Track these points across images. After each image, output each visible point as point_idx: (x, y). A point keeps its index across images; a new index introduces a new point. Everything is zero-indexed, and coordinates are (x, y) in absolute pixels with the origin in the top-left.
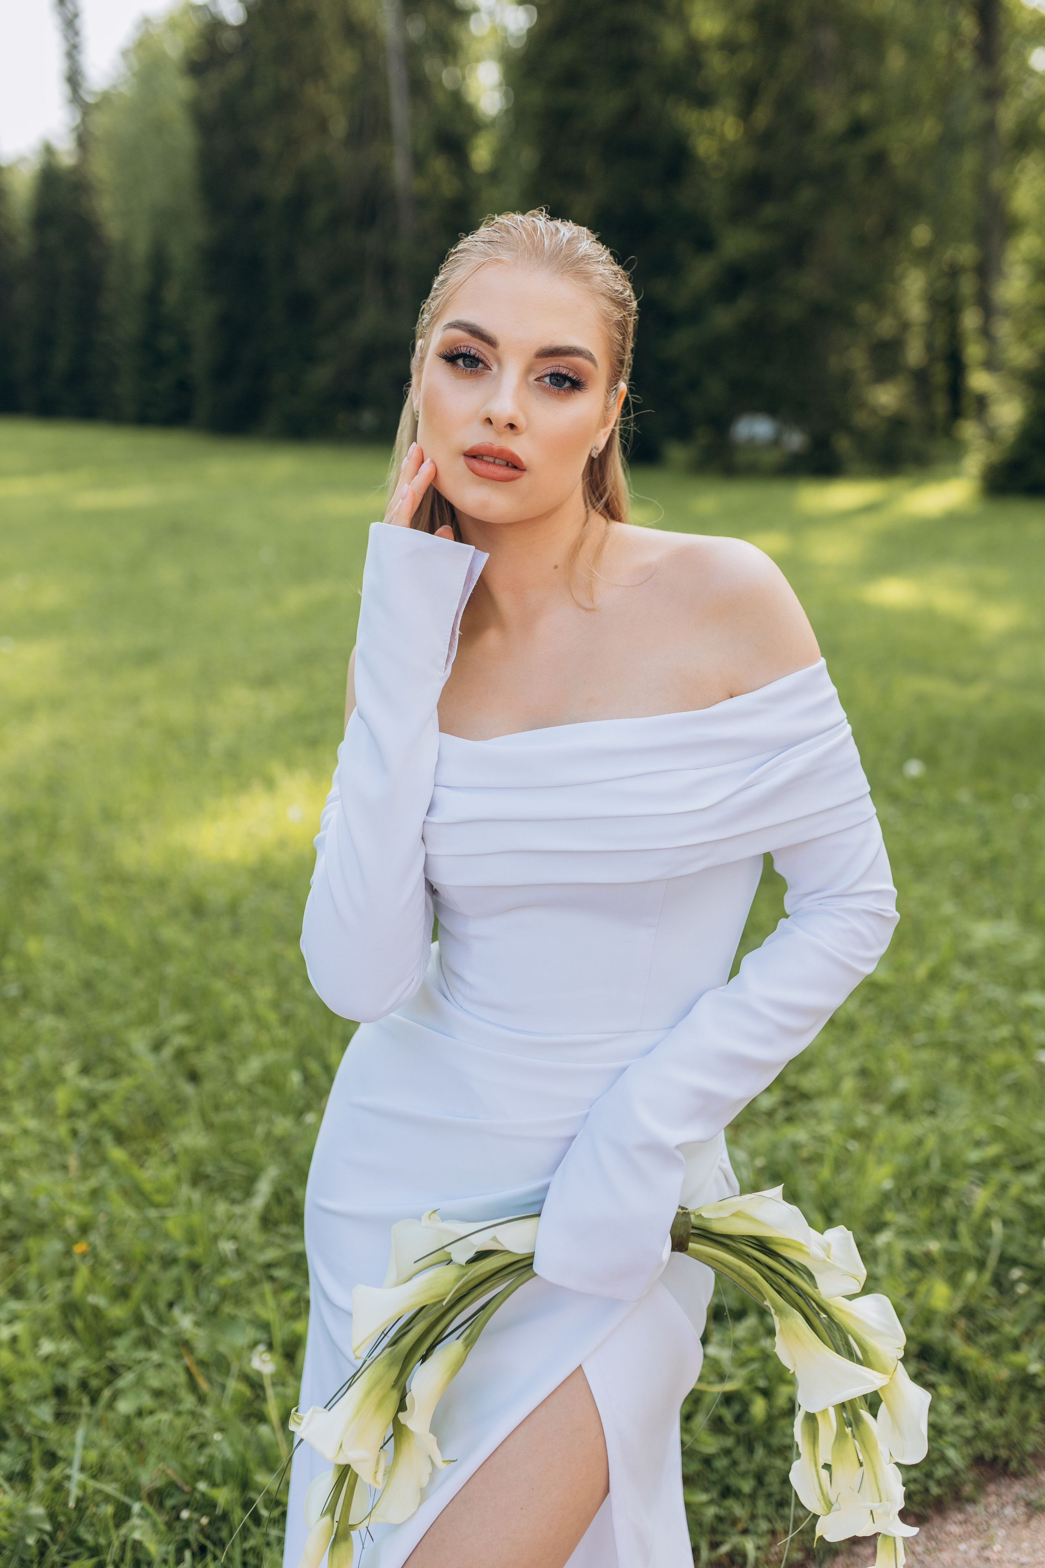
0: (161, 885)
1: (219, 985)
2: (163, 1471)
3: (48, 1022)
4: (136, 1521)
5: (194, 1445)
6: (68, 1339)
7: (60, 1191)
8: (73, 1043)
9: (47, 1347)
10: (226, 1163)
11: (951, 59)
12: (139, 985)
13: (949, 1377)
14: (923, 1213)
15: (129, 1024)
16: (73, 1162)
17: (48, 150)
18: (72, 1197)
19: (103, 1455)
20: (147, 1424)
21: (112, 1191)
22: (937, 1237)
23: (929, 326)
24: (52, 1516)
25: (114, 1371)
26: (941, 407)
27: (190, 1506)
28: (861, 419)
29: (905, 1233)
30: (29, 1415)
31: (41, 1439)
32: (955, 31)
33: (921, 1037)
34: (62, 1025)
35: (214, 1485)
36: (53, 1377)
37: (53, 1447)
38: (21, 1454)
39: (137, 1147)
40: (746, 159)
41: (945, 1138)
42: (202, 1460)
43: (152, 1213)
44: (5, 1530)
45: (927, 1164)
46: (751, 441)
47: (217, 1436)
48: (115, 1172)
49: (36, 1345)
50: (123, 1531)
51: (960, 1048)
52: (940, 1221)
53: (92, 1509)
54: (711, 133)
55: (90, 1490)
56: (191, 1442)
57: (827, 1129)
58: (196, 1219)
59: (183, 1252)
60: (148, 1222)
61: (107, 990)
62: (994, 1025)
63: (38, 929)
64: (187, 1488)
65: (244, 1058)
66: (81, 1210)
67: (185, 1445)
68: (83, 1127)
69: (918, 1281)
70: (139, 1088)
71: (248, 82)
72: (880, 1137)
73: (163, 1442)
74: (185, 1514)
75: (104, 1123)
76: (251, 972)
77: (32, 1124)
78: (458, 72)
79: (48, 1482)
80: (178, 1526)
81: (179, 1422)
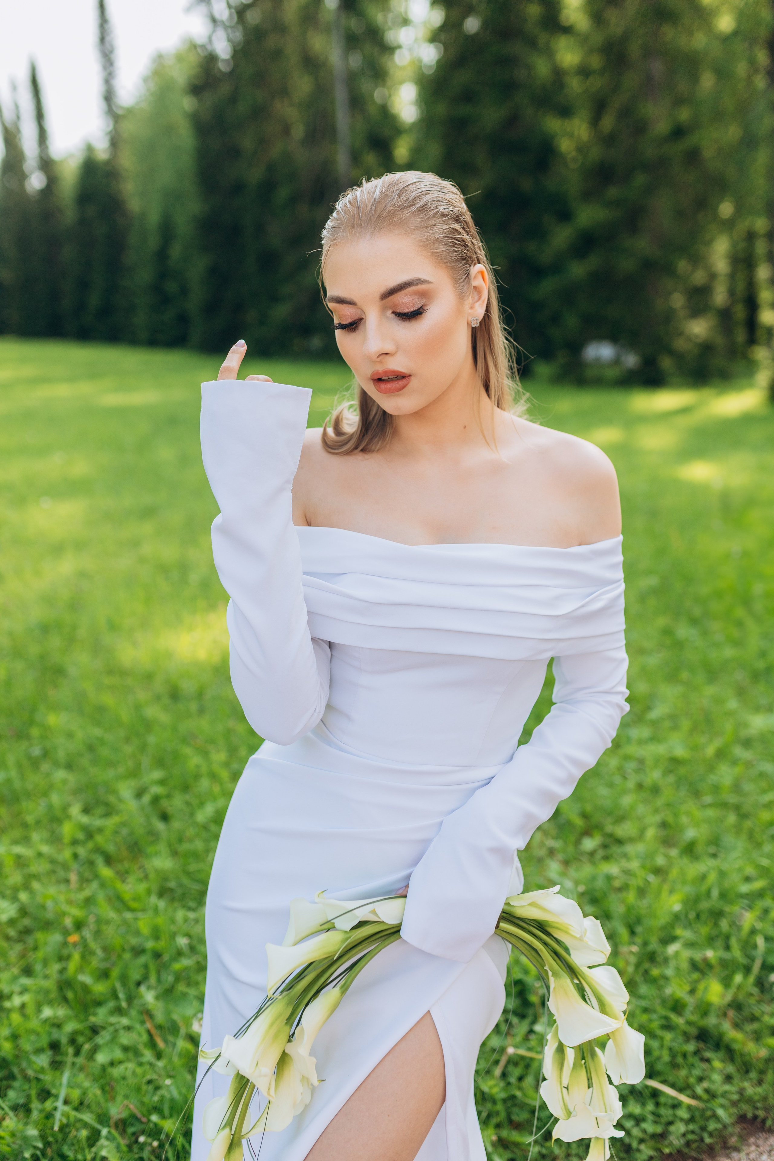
0: (149, 677)
1: (187, 751)
2: (127, 1106)
3: (61, 774)
4: (103, 1142)
5: (150, 1088)
6: (62, 1007)
7: (62, 898)
8: (77, 791)
9: (47, 1012)
10: (186, 881)
11: (749, 81)
12: (128, 749)
13: (721, 1054)
14: (705, 930)
15: (120, 778)
16: (73, 877)
17: (90, 148)
18: (70, 902)
19: (84, 1093)
20: (116, 1072)
21: (101, 897)
22: (714, 948)
23: (732, 276)
24: (43, 1137)
25: (95, 1030)
26: (740, 336)
27: (145, 1133)
28: (680, 344)
29: (690, 945)
30: (30, 1062)
31: (38, 1080)
32: (752, 62)
33: (708, 799)
34: (71, 778)
35: (163, 1117)
36: (50, 1034)
37: (49, 1087)
38: (24, 1091)
39: (120, 867)
40: (595, 154)
41: (722, 874)
42: (156, 1098)
43: (128, 915)
44: (9, 1146)
45: (708, 894)
46: (598, 360)
47: (168, 1082)
48: (103, 885)
49: (39, 1010)
50: (94, 1149)
51: (737, 808)
52: (717, 936)
53: (74, 1133)
54: (571, 135)
55: (72, 1119)
56: (148, 1087)
57: (634, 865)
58: (160, 920)
59: (150, 945)
60: (125, 922)
61: (104, 752)
62: (764, 792)
63: (55, 707)
64: (144, 1120)
65: (202, 804)
66: (76, 912)
67: (144, 1087)
68: (82, 851)
69: (697, 981)
70: (123, 824)
71: (233, 99)
72: (674, 873)
73: (127, 1085)
74: (142, 1139)
75: (98, 850)
76: (212, 741)
77: (45, 849)
78: (386, 92)
79: (41, 1111)
80: (135, 1148)
81: (139, 1071)
